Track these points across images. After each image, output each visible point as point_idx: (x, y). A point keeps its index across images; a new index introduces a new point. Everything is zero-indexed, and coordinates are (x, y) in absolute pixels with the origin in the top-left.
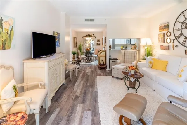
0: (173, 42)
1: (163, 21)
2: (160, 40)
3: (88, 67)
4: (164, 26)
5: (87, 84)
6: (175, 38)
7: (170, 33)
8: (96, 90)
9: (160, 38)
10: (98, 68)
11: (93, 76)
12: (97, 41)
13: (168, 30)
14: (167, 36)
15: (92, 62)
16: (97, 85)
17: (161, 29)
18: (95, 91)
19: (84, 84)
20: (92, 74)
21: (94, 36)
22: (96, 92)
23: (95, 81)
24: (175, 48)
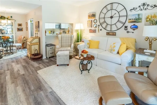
0: (99, 27)
1: (92, 11)
2: (89, 25)
3: (13, 62)
4: (92, 15)
5: (30, 88)
6: (100, 24)
7: (96, 20)
8: (50, 90)
9: (89, 23)
10: (30, 60)
11: (31, 73)
12: (17, 25)
13: (95, 18)
14: (94, 22)
15: (15, 54)
16: (46, 83)
17: (89, 16)
18: (50, 92)
19: (24, 90)
20: (28, 70)
21: (13, 18)
22: (52, 93)
23: (39, 79)
24: (100, 31)
